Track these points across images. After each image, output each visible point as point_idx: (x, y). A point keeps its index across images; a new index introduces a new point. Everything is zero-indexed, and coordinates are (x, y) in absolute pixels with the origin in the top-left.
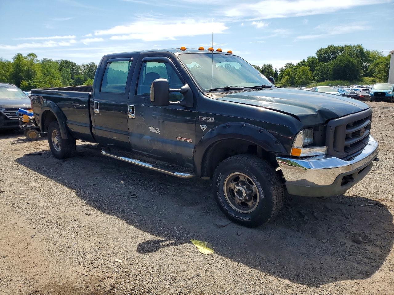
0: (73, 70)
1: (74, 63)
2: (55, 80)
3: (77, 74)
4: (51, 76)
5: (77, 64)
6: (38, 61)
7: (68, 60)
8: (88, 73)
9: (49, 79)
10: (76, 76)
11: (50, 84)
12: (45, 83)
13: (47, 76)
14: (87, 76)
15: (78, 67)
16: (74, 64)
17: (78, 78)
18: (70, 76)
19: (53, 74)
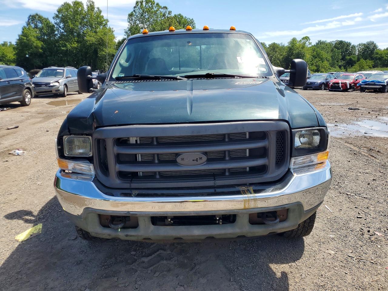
0: (347, 50)
1: (350, 43)
2: (323, 62)
3: (350, 54)
4: (319, 58)
5: (352, 44)
6: (310, 44)
7: (343, 40)
8: (363, 53)
9: (317, 61)
10: (348, 57)
11: (316, 66)
12: (312, 65)
13: (316, 58)
14: (360, 57)
15: (354, 47)
16: (348, 44)
17: (350, 59)
18: (341, 57)
19: (322, 56)
